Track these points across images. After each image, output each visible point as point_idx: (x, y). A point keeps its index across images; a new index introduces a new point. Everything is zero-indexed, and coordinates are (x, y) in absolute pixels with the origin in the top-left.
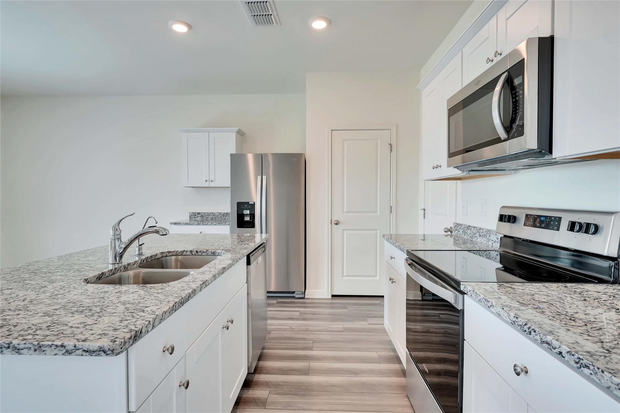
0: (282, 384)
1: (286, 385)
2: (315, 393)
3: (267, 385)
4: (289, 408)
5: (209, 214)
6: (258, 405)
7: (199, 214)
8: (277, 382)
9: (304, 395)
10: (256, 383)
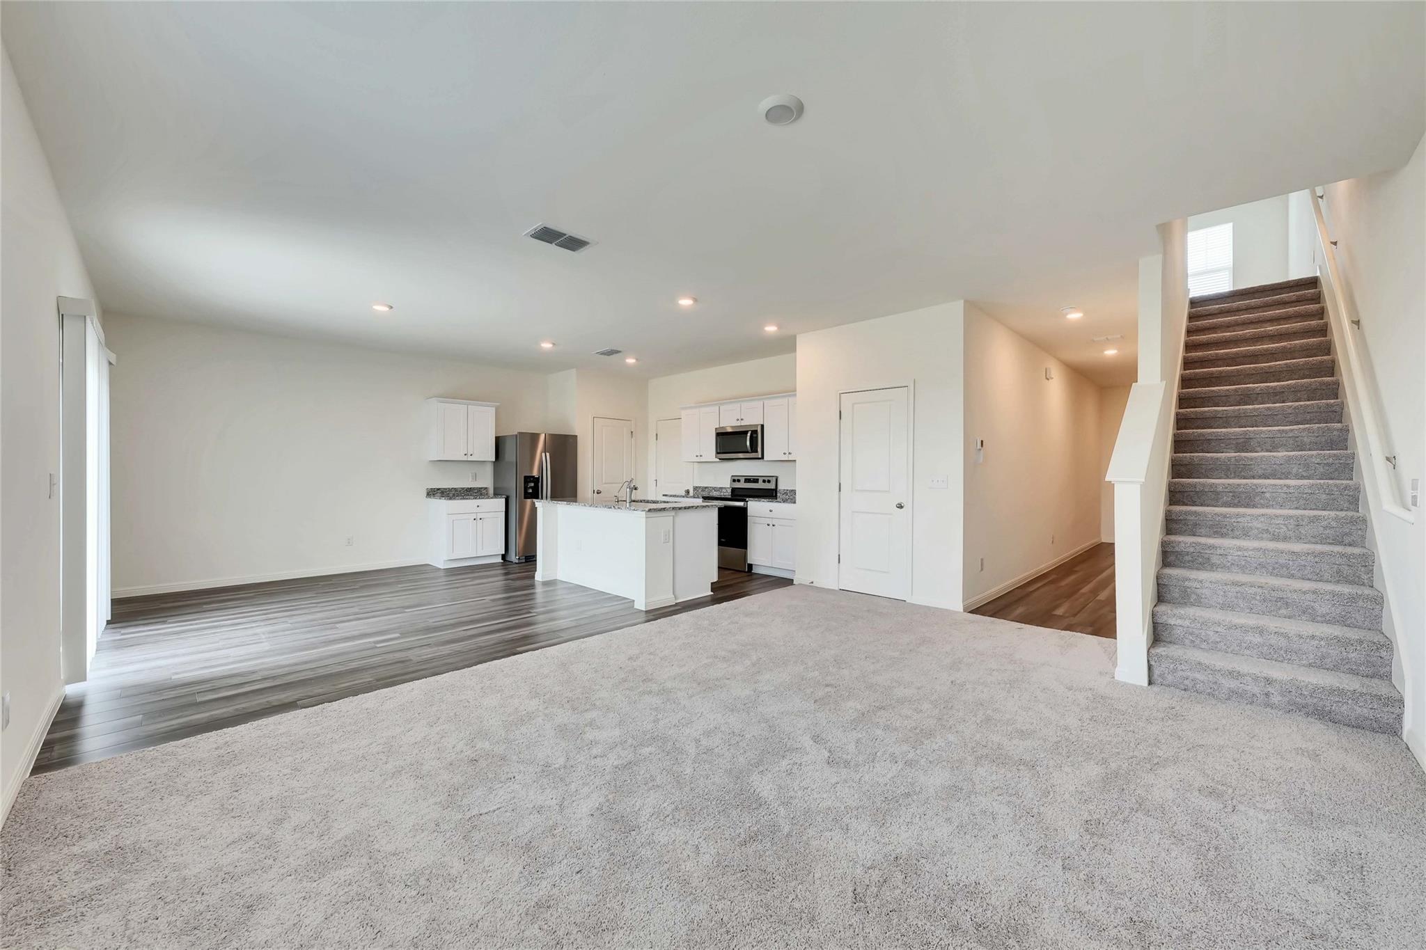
5: (450, 490)
7: (438, 489)
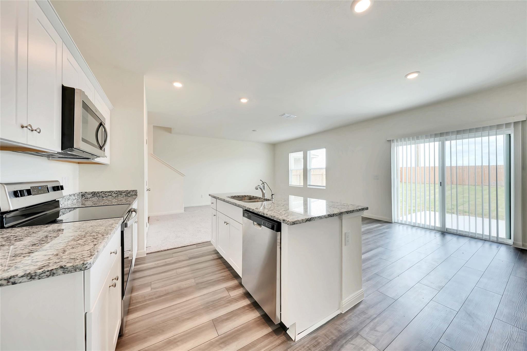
0: (227, 304)
1: (224, 305)
2: (202, 307)
3: (236, 300)
4: (213, 293)
6: (230, 287)
8: (231, 304)
9: (207, 303)
10: (244, 298)
